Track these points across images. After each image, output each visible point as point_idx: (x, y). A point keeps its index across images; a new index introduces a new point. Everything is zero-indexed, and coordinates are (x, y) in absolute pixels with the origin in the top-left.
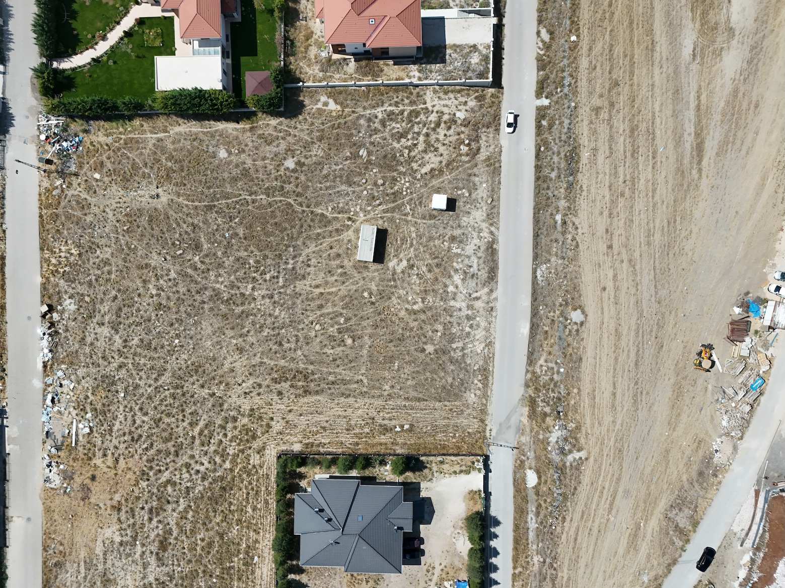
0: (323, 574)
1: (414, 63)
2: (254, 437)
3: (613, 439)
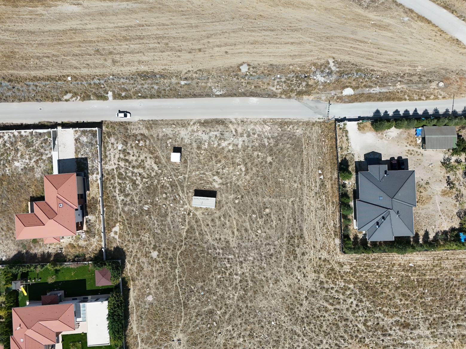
0: (418, 221)
1: (88, 178)
2: (332, 269)
3: (320, 43)
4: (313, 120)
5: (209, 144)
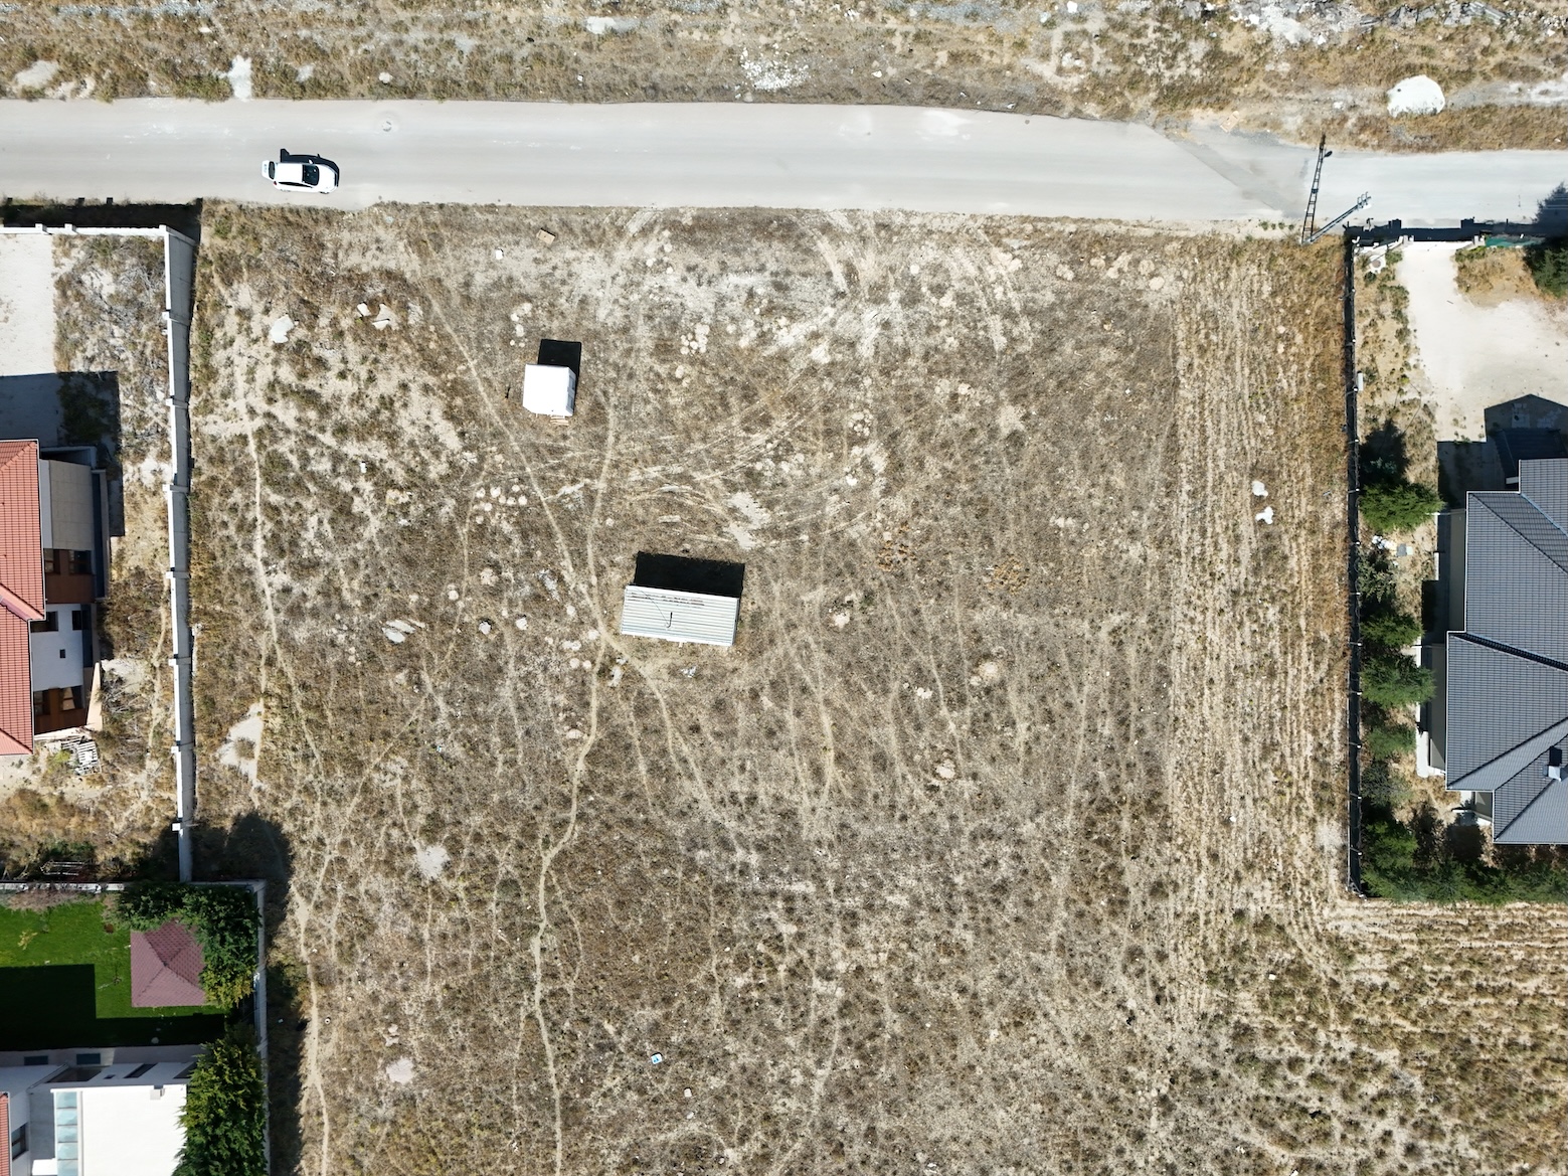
1: (117, 472)
2: (1300, 972)
4: (1233, 231)
5: (716, 332)
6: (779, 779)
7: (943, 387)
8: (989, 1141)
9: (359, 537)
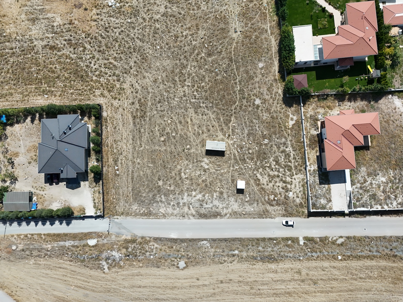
0: (39, 131)
1: (318, 167)
2: (109, 91)
3: (115, 287)
4: (123, 217)
5: (212, 196)
6: (198, 119)
7: (172, 188)
8: (160, 60)
9: (274, 158)
